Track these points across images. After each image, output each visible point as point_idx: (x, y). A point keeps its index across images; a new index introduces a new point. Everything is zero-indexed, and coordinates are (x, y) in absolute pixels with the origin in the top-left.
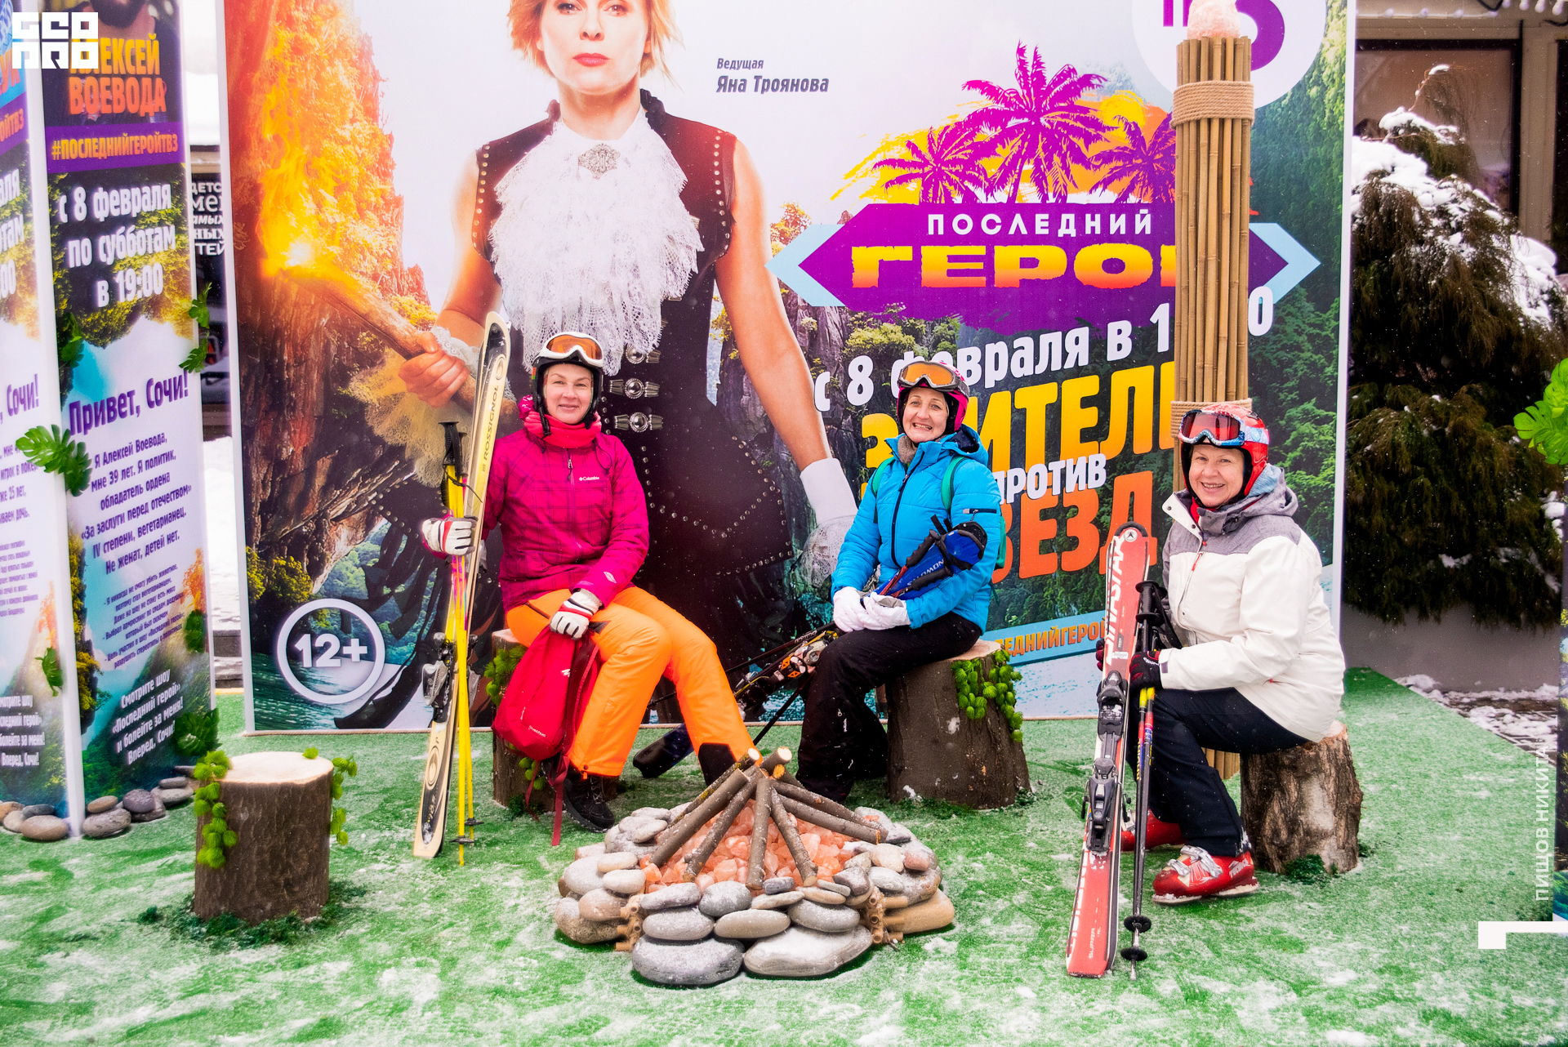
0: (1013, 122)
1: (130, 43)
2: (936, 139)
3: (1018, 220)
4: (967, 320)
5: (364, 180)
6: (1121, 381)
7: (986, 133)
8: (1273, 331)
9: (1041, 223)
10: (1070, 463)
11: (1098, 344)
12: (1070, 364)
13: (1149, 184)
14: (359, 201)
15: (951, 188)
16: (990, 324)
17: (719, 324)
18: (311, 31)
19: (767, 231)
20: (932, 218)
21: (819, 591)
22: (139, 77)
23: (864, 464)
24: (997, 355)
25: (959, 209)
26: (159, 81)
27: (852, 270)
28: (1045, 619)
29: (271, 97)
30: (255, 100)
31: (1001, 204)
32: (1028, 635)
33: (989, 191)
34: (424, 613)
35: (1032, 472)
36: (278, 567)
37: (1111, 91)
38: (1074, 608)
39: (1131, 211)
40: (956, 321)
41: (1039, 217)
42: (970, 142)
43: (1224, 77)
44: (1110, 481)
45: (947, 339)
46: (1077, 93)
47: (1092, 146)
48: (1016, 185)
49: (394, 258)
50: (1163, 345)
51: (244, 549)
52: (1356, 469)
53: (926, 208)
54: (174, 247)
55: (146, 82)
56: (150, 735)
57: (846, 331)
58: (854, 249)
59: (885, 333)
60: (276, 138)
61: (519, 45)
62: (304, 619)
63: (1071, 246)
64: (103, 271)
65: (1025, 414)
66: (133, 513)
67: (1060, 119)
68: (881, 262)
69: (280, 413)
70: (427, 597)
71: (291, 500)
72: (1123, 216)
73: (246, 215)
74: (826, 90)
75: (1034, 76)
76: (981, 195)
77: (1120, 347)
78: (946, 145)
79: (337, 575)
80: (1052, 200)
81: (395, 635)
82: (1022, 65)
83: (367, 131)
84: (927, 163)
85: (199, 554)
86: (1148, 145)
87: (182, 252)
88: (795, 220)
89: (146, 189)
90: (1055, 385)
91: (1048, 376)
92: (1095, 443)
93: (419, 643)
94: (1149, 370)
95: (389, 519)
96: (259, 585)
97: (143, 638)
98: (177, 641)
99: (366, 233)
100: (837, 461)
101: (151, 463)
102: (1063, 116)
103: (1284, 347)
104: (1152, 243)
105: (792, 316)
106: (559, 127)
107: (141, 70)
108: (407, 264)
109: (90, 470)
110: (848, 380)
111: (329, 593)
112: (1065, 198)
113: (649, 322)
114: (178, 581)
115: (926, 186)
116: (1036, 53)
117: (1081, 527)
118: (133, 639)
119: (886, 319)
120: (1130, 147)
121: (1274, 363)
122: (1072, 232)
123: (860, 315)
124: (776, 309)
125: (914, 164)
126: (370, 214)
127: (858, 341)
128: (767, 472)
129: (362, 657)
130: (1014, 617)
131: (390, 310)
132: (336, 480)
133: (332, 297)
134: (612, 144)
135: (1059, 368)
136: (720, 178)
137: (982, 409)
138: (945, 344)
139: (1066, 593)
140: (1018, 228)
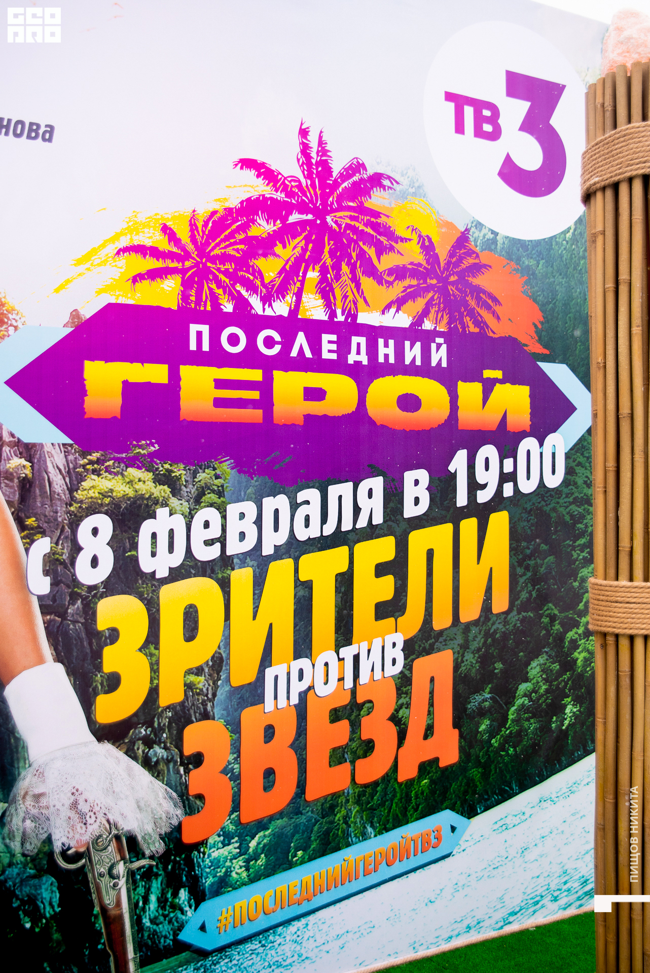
0: (294, 217)
2: (200, 226)
3: (301, 339)
4: (241, 466)
6: (419, 541)
7: (262, 227)
8: (566, 482)
9: (328, 345)
10: (364, 646)
11: (393, 498)
12: (362, 523)
13: (444, 310)
15: (219, 292)
16: (266, 471)
20: (194, 328)
21: (33, 860)
23: (99, 668)
24: (276, 512)
25: (229, 319)
27: (84, 393)
28: (337, 849)
31: (281, 316)
32: (317, 874)
33: (266, 300)
35: (320, 662)
37: (404, 196)
38: (370, 829)
39: (426, 338)
40: (225, 467)
41: (326, 338)
42: (242, 236)
44: (408, 666)
45: (213, 491)
46: (367, 193)
47: (384, 258)
48: (299, 295)
50: (462, 500)
53: (187, 314)
57: (75, 479)
58: (88, 364)
59: (131, 482)
63: (363, 376)
65: (311, 588)
67: (348, 221)
68: (125, 383)
72: (418, 345)
74: (50, 140)
75: (317, 167)
76: (256, 305)
77: (417, 501)
78: (213, 235)
80: (340, 318)
82: (305, 149)
84: (187, 256)
86: (442, 265)
90: (345, 550)
91: (338, 539)
92: (392, 620)
94: (448, 527)
100: (60, 668)
102: (352, 218)
103: (576, 501)
104: (449, 378)
110: (77, 549)
112: (355, 317)
115: (186, 284)
116: (320, 137)
117: (377, 726)
119: (133, 462)
120: (424, 263)
121: (567, 518)
122: (364, 359)
123: (95, 456)
125: (170, 255)
127: (94, 493)
130: (300, 853)
135: (350, 527)
137: (259, 583)
138: (211, 497)
139: (361, 811)
140: (301, 349)
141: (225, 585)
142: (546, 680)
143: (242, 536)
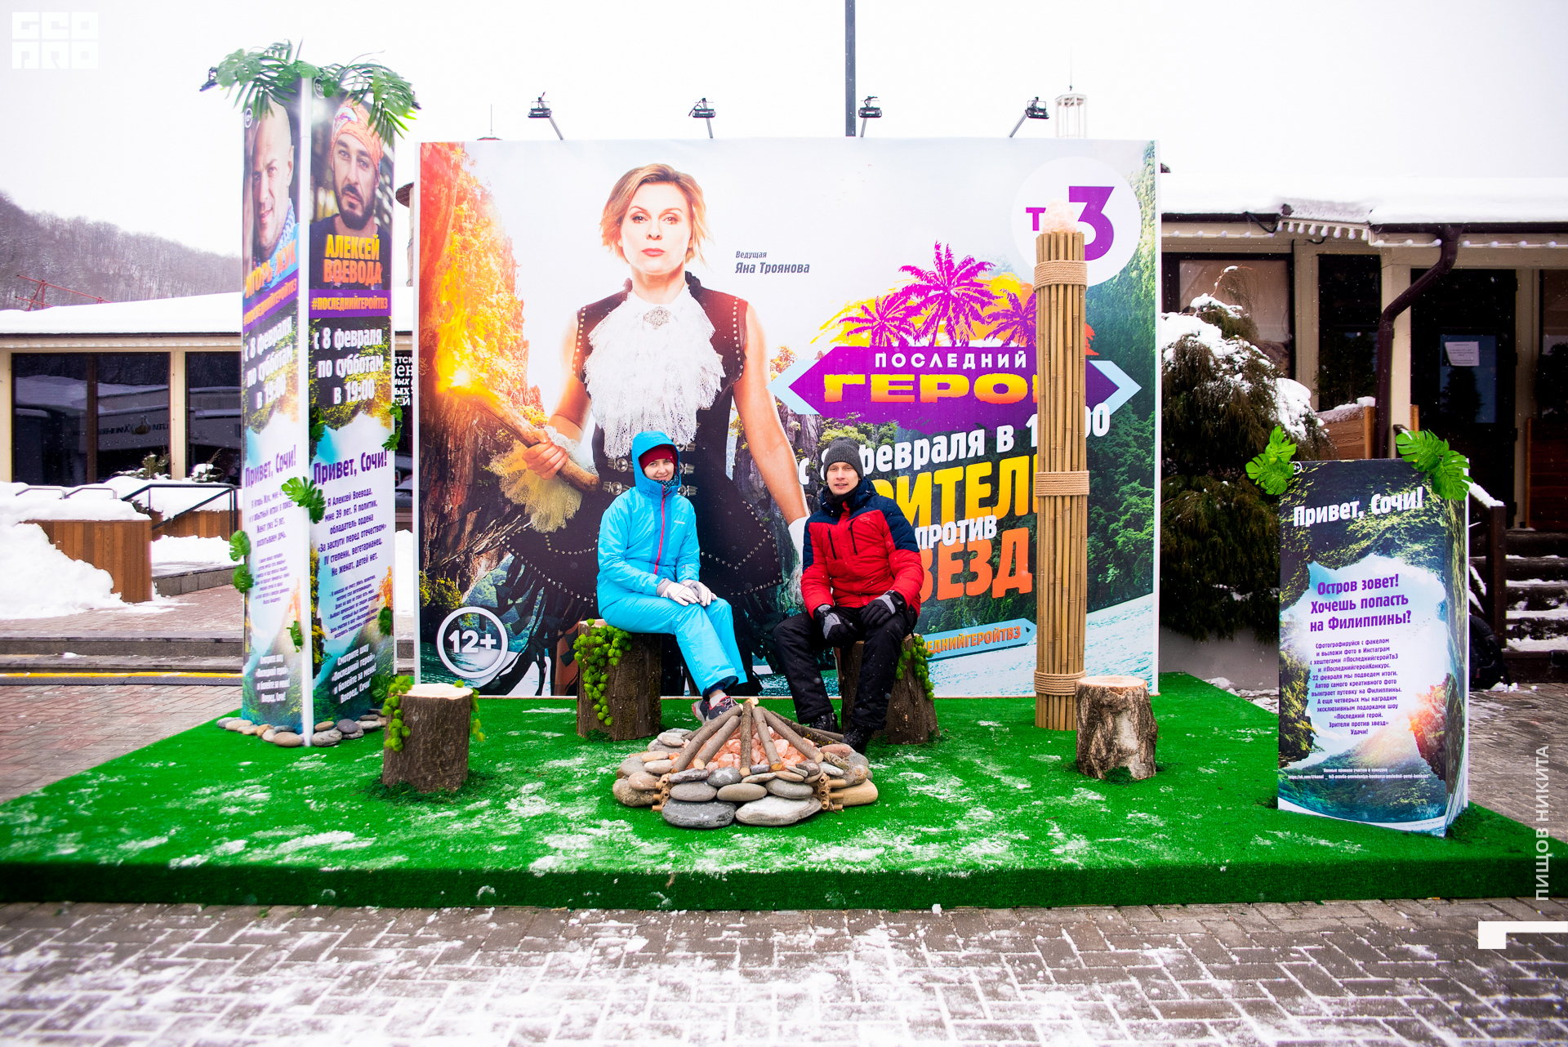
0: (933, 293)
1: (362, 240)
2: (881, 304)
3: (936, 357)
4: (902, 424)
5: (504, 330)
6: (1006, 466)
7: (914, 300)
8: (1110, 433)
9: (952, 360)
10: (972, 521)
11: (991, 441)
12: (971, 454)
13: (1023, 335)
14: (500, 344)
15: (891, 336)
16: (917, 427)
17: (735, 426)
18: (474, 235)
19: (768, 364)
20: (878, 356)
22: (366, 261)
24: (922, 448)
25: (897, 350)
26: (378, 264)
27: (824, 390)
28: (956, 628)
29: (447, 277)
30: (436, 280)
31: (924, 347)
32: (943, 638)
33: (917, 338)
34: (534, 617)
35: (946, 526)
36: (439, 584)
37: (998, 272)
38: (974, 621)
39: (1012, 352)
40: (894, 425)
41: (950, 356)
42: (903, 306)
43: (1066, 258)
44: (999, 534)
45: (888, 437)
46: (975, 274)
47: (986, 308)
48: (935, 334)
49: (521, 380)
50: (1034, 443)
51: (418, 572)
52: (1171, 530)
53: (876, 349)
54: (382, 369)
55: (371, 264)
56: (355, 685)
57: (820, 431)
58: (826, 377)
60: (449, 303)
61: (607, 243)
62: (456, 620)
63: (972, 375)
64: (337, 381)
65: (941, 488)
66: (351, 538)
67: (964, 291)
68: (844, 385)
69: (445, 482)
70: (537, 607)
71: (450, 540)
72: (1007, 356)
73: (428, 353)
74: (807, 272)
75: (945, 264)
76: (911, 341)
77: (1005, 443)
78: (888, 308)
79: (478, 591)
80: (959, 344)
81: (515, 632)
82: (938, 256)
83: (507, 299)
84: (875, 320)
85: (390, 569)
86: (1023, 308)
87: (387, 373)
88: (786, 357)
89: (367, 331)
90: (961, 468)
91: (957, 462)
92: (989, 508)
93: (530, 638)
94: (1026, 459)
95: (513, 554)
96: (427, 596)
97: (353, 621)
98: (374, 625)
99: (504, 365)
101: (363, 507)
102: (966, 289)
103: (1117, 444)
104: (1027, 373)
105: (784, 421)
106: (631, 295)
107: (368, 257)
108: (530, 385)
109: (323, 509)
111: (472, 603)
112: (967, 344)
113: (688, 424)
114: (376, 585)
115: (874, 334)
116: (947, 248)
117: (980, 565)
118: (346, 621)
119: (847, 423)
120: (1011, 310)
122: (973, 366)
123: (830, 420)
124: (773, 417)
125: (866, 320)
126: (507, 352)
127: (829, 438)
128: (768, 525)
129: (493, 646)
130: (933, 626)
131: (518, 415)
132: (480, 527)
133: (482, 407)
134: (666, 307)
135: (964, 457)
136: (737, 329)
137: (912, 484)
138: (887, 440)
139: (969, 610)
140: (936, 364)
141: (894, 484)
142: (1094, 552)
143: (903, 460)
